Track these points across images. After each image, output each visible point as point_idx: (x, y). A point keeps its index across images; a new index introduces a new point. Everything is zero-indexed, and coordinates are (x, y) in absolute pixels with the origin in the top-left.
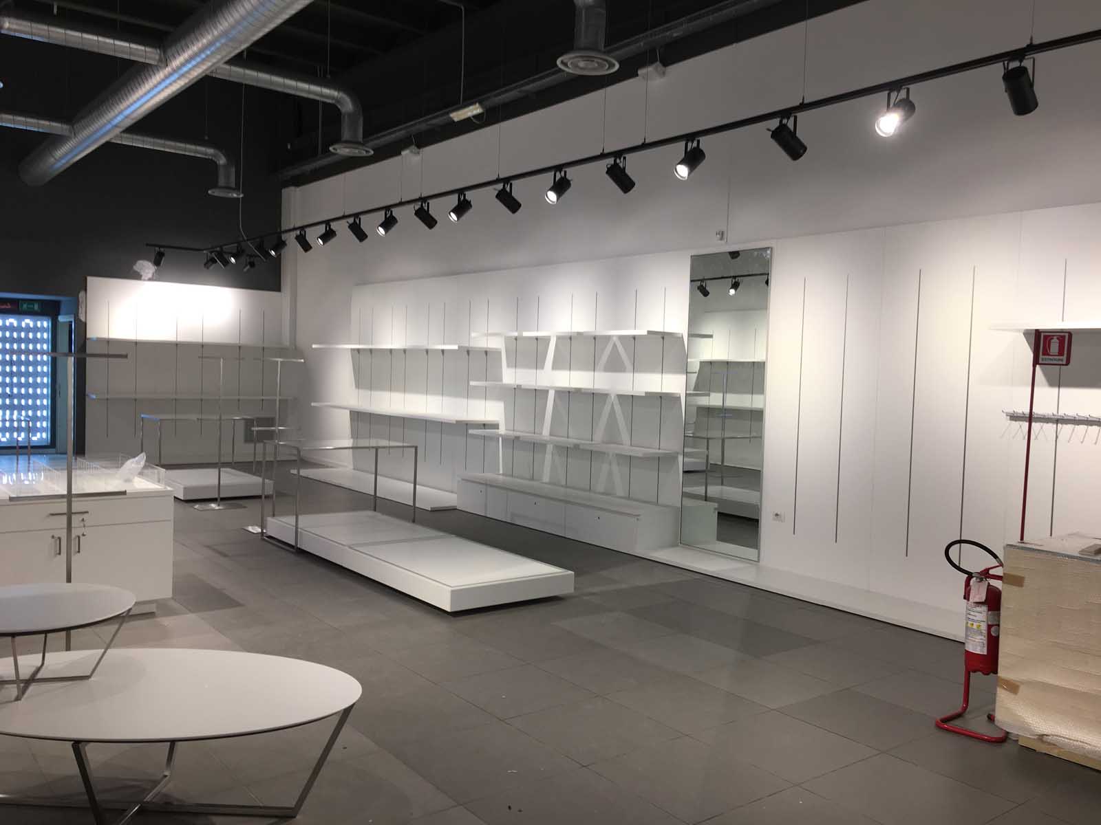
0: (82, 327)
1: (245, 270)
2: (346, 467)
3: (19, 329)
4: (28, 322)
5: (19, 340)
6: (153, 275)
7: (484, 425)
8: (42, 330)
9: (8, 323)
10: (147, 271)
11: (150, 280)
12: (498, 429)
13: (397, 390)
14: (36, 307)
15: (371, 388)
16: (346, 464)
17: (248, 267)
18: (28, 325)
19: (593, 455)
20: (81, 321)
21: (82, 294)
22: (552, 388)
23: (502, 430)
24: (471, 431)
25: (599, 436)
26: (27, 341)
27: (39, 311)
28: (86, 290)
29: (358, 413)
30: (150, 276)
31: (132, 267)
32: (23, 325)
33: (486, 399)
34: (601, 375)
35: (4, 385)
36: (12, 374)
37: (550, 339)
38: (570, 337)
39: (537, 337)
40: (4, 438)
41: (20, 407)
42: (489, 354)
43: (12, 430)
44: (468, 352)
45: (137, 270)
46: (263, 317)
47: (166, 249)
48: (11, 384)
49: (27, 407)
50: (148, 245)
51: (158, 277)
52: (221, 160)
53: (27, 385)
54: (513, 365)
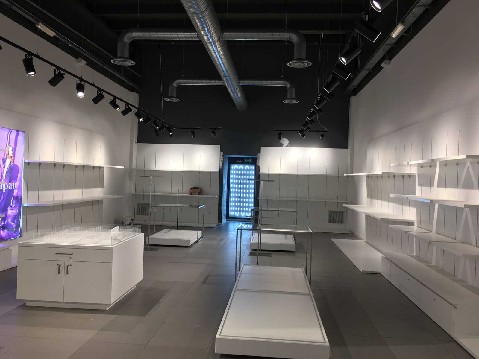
0: (259, 168)
1: (320, 139)
2: (364, 240)
3: (244, 170)
4: (247, 167)
5: (245, 175)
6: (288, 145)
7: (408, 222)
8: (252, 170)
9: (240, 168)
10: (285, 143)
11: (287, 146)
13: (379, 199)
16: (363, 238)
18: (247, 168)
21: (259, 154)
23: (415, 227)
25: (459, 236)
26: (247, 175)
27: (251, 162)
30: (287, 145)
31: (279, 142)
32: (245, 168)
33: (409, 206)
34: (461, 191)
35: (238, 193)
36: (241, 189)
37: (436, 166)
38: (445, 164)
39: (429, 165)
40: (237, 215)
41: (243, 202)
42: (411, 177)
43: (240, 211)
44: (403, 176)
45: (281, 142)
46: (338, 161)
47: (283, 131)
48: (240, 193)
49: (246, 202)
50: (275, 130)
51: (290, 145)
52: (288, 86)
53: (246, 193)
54: (421, 184)
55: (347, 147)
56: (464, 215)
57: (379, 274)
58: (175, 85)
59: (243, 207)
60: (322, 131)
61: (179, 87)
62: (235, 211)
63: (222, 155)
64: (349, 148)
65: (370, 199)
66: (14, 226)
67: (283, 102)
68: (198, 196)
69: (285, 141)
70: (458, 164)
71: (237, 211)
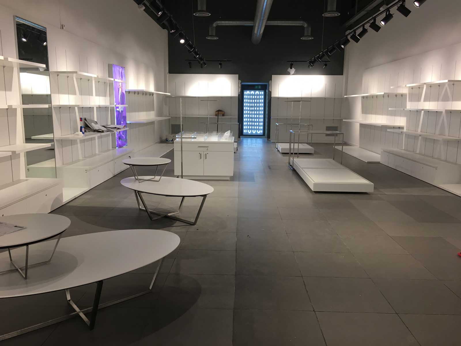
0: (270, 93)
1: (324, 68)
2: (357, 146)
3: (255, 95)
4: (257, 92)
5: (255, 99)
6: (294, 73)
7: (399, 127)
8: (261, 95)
9: (251, 93)
11: (293, 74)
12: (404, 129)
13: (373, 114)
14: (260, 87)
15: (366, 114)
16: (357, 145)
17: (324, 66)
19: (435, 141)
20: (270, 91)
21: (270, 82)
22: (423, 110)
23: (405, 130)
24: (388, 130)
25: (437, 132)
26: (257, 99)
27: (261, 89)
28: (271, 80)
29: (362, 124)
30: (293, 73)
31: (287, 70)
32: (256, 94)
33: (401, 116)
34: (440, 103)
35: (250, 114)
36: (252, 111)
37: (424, 87)
38: (430, 86)
39: (419, 87)
40: (249, 132)
41: (254, 122)
42: (403, 96)
43: (252, 129)
44: (396, 96)
45: (289, 71)
46: (334, 86)
47: (294, 62)
48: (252, 114)
49: (256, 122)
50: (288, 61)
51: (296, 73)
52: (306, 25)
53: (257, 114)
54: (411, 100)
55: (342, 74)
56: (442, 118)
57: (379, 163)
58: (214, 25)
59: (254, 125)
60: (326, 62)
61: (218, 27)
62: (247, 129)
63: (240, 83)
64: (343, 74)
65: (364, 115)
66: (124, 137)
67: (301, 38)
68: (222, 117)
69: (293, 71)
70: (439, 86)
71: (250, 129)
